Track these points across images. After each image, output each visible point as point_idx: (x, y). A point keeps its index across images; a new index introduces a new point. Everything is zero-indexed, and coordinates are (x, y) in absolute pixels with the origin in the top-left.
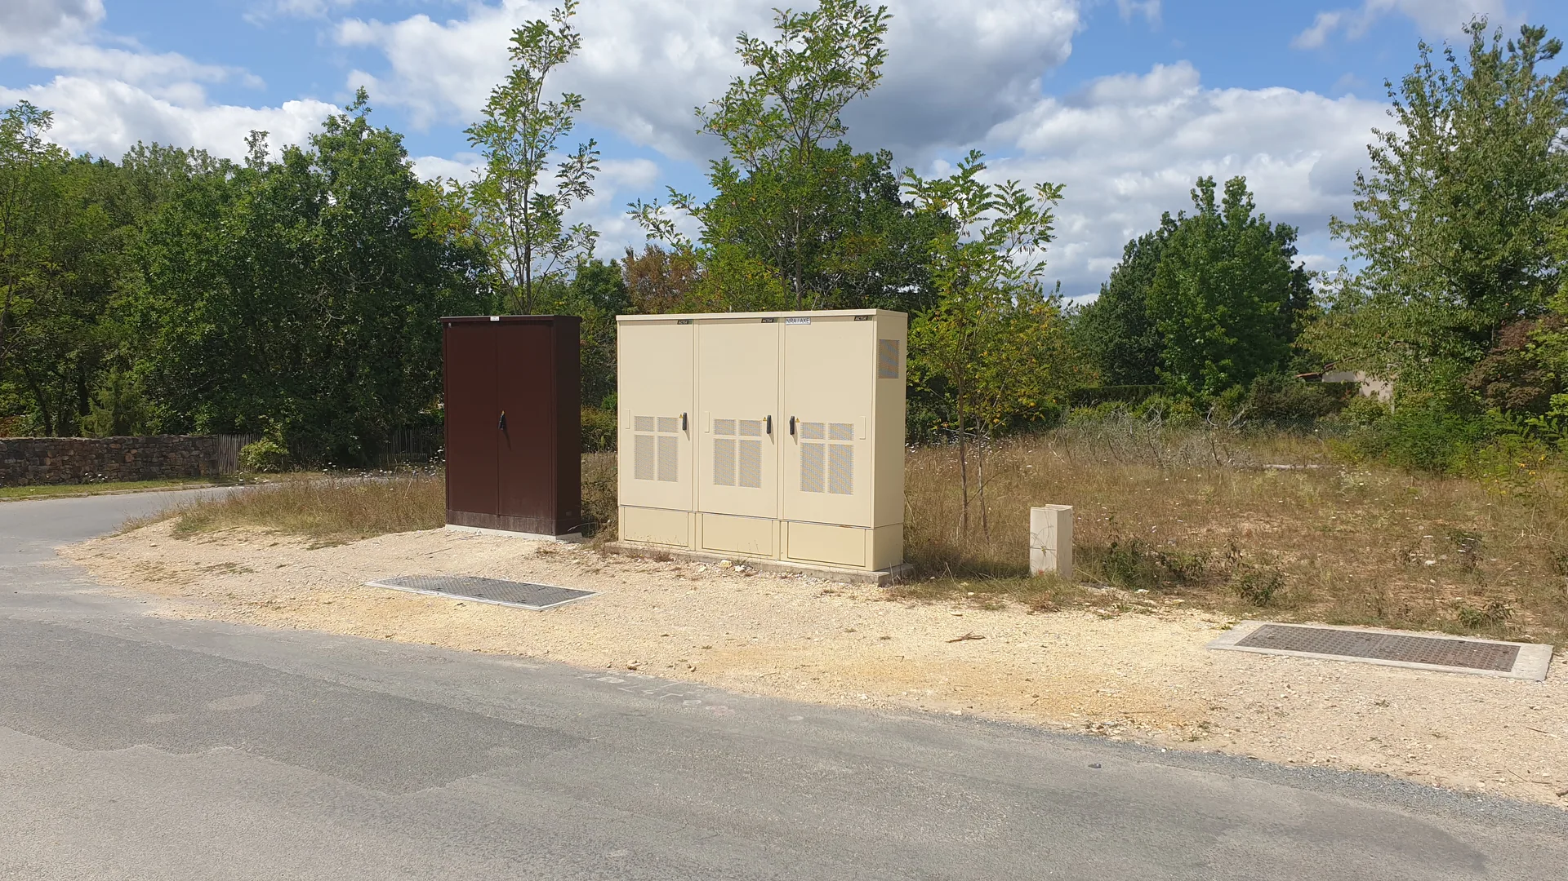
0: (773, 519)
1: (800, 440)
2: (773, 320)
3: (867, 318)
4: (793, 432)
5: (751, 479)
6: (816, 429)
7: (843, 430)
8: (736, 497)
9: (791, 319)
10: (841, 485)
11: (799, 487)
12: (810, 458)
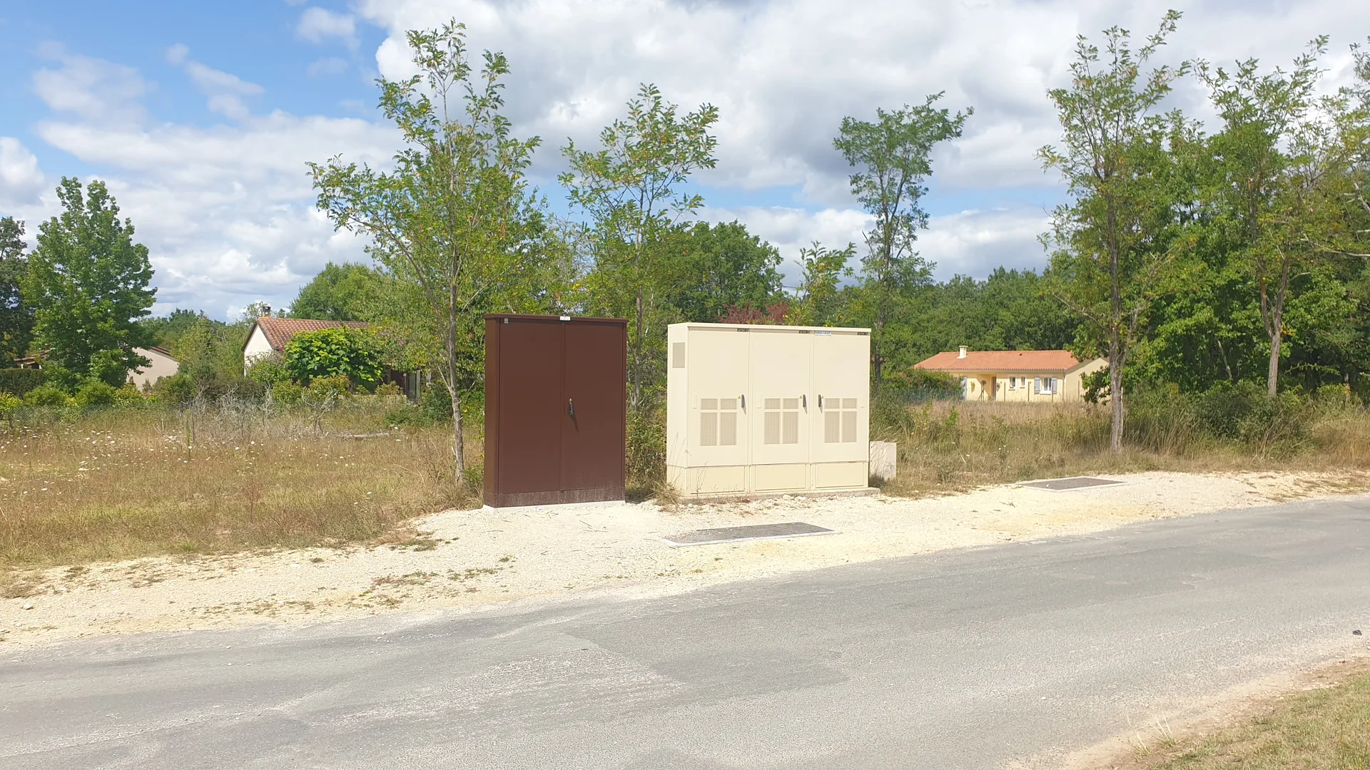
0: (806, 464)
1: (824, 410)
2: (807, 332)
3: (865, 334)
4: (820, 405)
5: (792, 438)
6: (834, 402)
7: (852, 402)
8: (782, 451)
9: (819, 332)
10: (851, 437)
11: (823, 440)
12: (831, 420)
